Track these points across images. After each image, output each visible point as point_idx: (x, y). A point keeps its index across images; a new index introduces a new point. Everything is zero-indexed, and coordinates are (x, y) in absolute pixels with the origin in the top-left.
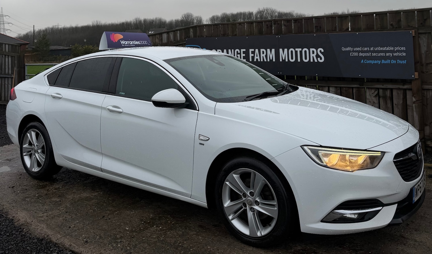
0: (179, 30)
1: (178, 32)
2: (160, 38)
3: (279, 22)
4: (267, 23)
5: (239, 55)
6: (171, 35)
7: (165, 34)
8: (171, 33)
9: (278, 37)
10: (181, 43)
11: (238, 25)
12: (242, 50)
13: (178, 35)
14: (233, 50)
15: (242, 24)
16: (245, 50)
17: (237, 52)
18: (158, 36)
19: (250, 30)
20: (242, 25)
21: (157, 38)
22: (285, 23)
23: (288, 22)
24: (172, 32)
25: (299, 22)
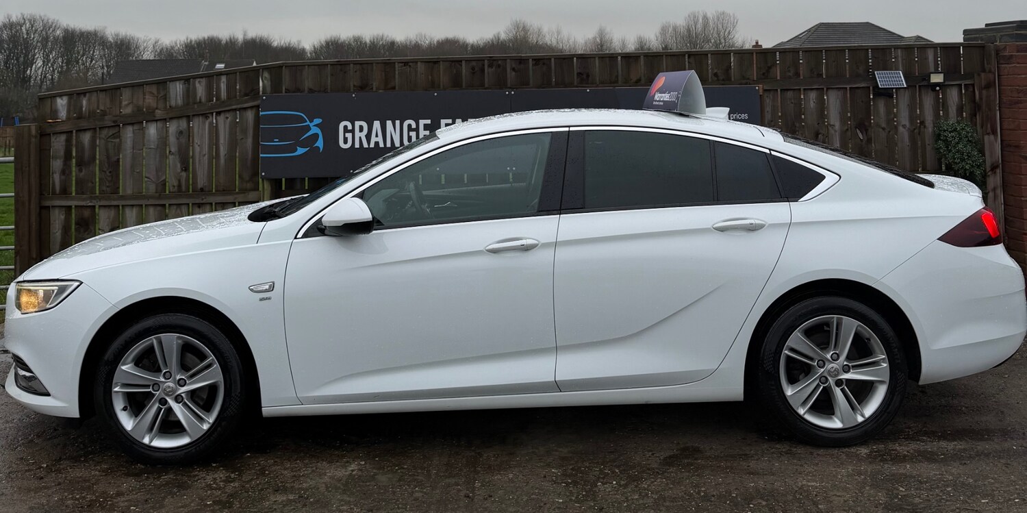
0: (227, 74)
1: (224, 79)
2: (158, 93)
3: (500, 62)
4: (474, 63)
5: (415, 133)
6: (197, 85)
7: (178, 83)
8: (197, 80)
9: (510, 93)
10: (234, 107)
11: (402, 66)
12: (422, 122)
13: (223, 86)
14: (398, 122)
15: (411, 64)
16: (429, 122)
17: (409, 126)
18: (154, 89)
19: (430, 77)
20: (410, 66)
21: (151, 93)
22: (514, 66)
23: (520, 63)
24: (202, 78)
25: (544, 64)
